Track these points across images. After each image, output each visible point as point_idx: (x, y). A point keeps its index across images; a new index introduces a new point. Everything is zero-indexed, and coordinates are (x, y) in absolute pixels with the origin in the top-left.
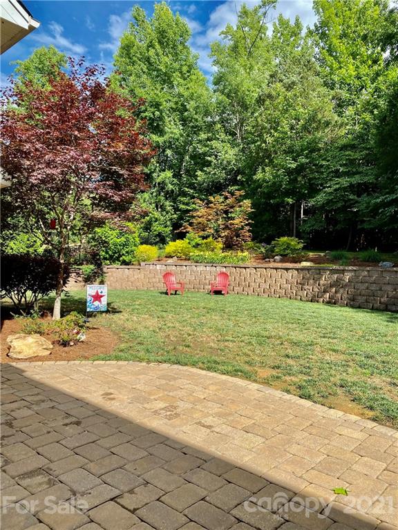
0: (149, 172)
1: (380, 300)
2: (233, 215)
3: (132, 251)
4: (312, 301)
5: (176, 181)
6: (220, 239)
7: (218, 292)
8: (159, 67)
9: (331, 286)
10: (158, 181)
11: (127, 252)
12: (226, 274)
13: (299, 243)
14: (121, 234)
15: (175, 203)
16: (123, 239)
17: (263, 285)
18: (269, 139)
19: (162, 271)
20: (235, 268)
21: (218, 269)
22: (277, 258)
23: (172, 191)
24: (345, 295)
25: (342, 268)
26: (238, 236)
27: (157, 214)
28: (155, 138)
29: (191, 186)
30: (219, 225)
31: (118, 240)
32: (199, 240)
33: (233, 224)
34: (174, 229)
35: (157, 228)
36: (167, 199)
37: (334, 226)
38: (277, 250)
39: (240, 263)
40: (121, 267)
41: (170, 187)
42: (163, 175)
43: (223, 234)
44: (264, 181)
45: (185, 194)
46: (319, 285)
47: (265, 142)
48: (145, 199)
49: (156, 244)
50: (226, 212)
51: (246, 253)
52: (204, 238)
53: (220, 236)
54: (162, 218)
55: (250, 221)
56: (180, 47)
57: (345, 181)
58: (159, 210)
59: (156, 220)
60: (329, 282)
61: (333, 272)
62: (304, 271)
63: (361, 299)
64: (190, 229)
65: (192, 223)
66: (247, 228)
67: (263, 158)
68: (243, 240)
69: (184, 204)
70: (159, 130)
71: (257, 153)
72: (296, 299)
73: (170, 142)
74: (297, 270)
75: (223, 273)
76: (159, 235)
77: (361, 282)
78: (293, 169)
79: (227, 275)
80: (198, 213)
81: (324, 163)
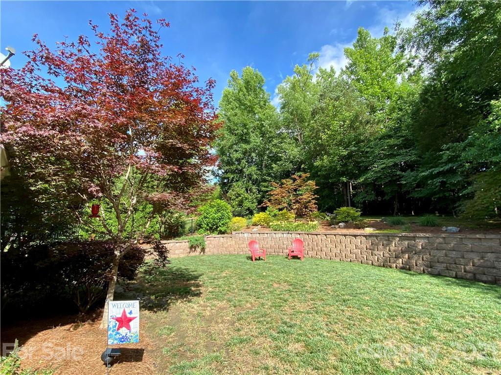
0: (241, 168)
1: (465, 269)
2: (300, 193)
3: (226, 223)
4: (384, 266)
5: (259, 172)
6: (292, 211)
7: (295, 257)
8: (245, 102)
9: (403, 252)
10: (247, 173)
11: (222, 224)
12: (300, 240)
13: (357, 211)
14: (218, 211)
15: (259, 187)
16: (219, 214)
17: (334, 250)
18: (324, 137)
19: (249, 238)
20: (308, 234)
21: (293, 236)
22: (341, 224)
23: (257, 179)
24: (420, 261)
25: (412, 235)
26: (306, 208)
27: (246, 195)
28: (244, 146)
29: (269, 175)
30: (291, 200)
31: (216, 216)
32: (276, 212)
33: (302, 199)
34: (258, 205)
35: (247, 204)
36: (254, 184)
37: (382, 198)
38: (339, 218)
39: (312, 231)
40: (218, 236)
41: (255, 177)
42: (250, 169)
43: (295, 207)
44: (322, 166)
45: (265, 181)
46: (389, 251)
47: (321, 139)
48: (239, 185)
49: (246, 215)
50: (295, 190)
51: (316, 222)
52: (280, 210)
53: (292, 209)
54: (250, 197)
55: (316, 196)
56: (258, 90)
57: (390, 162)
58: (249, 192)
59: (246, 199)
60: (400, 248)
61: (402, 238)
62: (372, 238)
63: (440, 267)
64: (269, 204)
65: (271, 199)
66: (314, 201)
67: (319, 150)
68: (311, 211)
69: (264, 187)
70: (247, 142)
71: (315, 148)
72: (367, 264)
73: (254, 148)
74: (365, 236)
75: (298, 239)
76: (249, 209)
77: (437, 249)
78: (345, 156)
79: (302, 241)
80: (275, 192)
81: (369, 150)
